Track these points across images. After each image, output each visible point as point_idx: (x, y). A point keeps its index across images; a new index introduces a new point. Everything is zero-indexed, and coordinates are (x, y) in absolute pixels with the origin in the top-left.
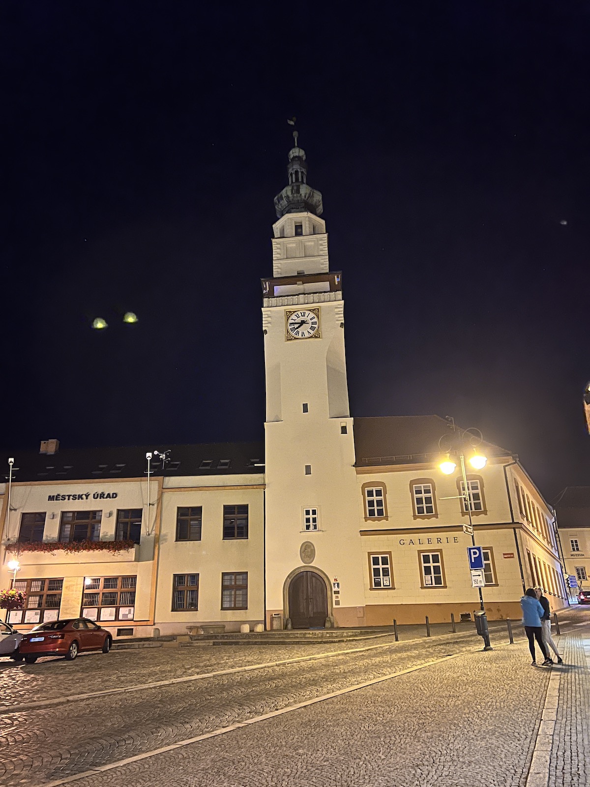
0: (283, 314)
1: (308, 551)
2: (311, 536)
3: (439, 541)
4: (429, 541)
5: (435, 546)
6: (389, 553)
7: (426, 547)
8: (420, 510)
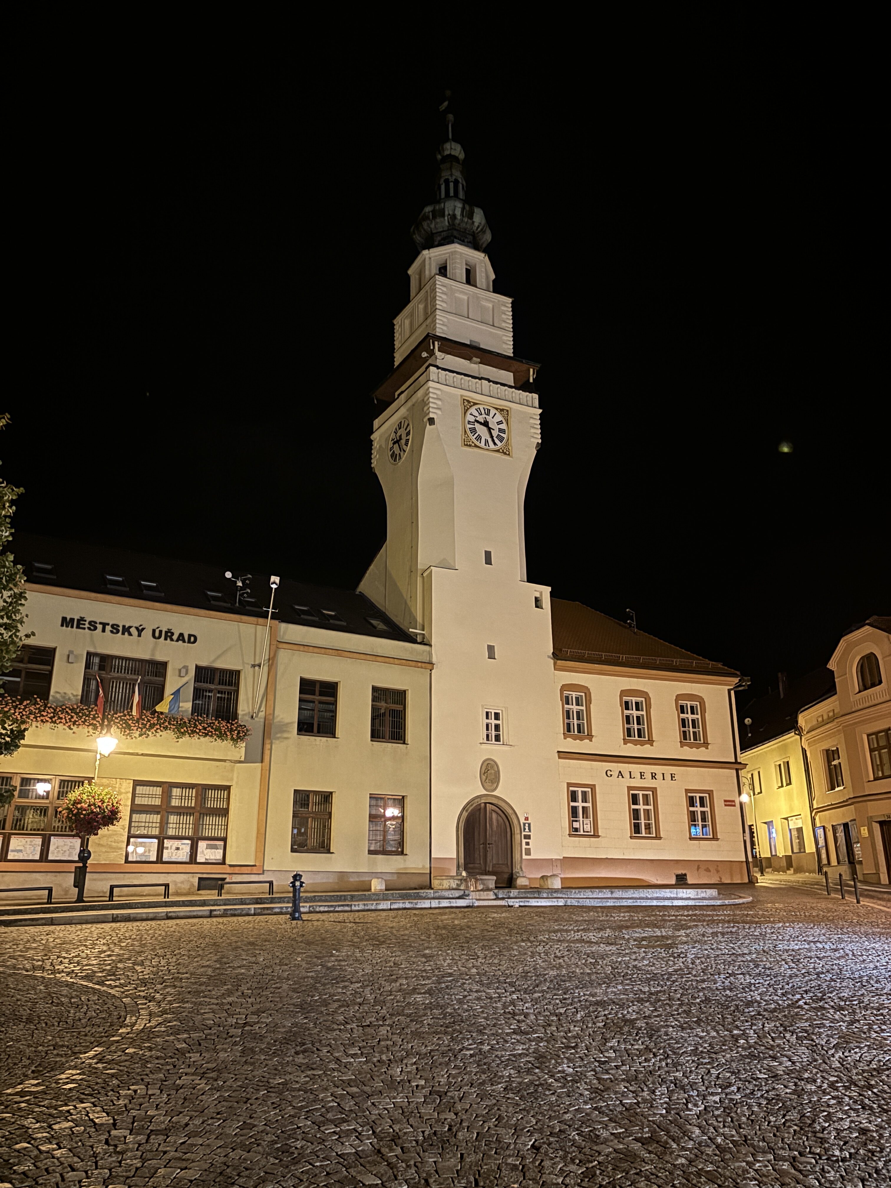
0: (459, 402)
1: (489, 773)
2: (493, 751)
3: (653, 776)
4: (642, 775)
5: (648, 783)
6: (593, 787)
7: (637, 782)
8: (629, 732)
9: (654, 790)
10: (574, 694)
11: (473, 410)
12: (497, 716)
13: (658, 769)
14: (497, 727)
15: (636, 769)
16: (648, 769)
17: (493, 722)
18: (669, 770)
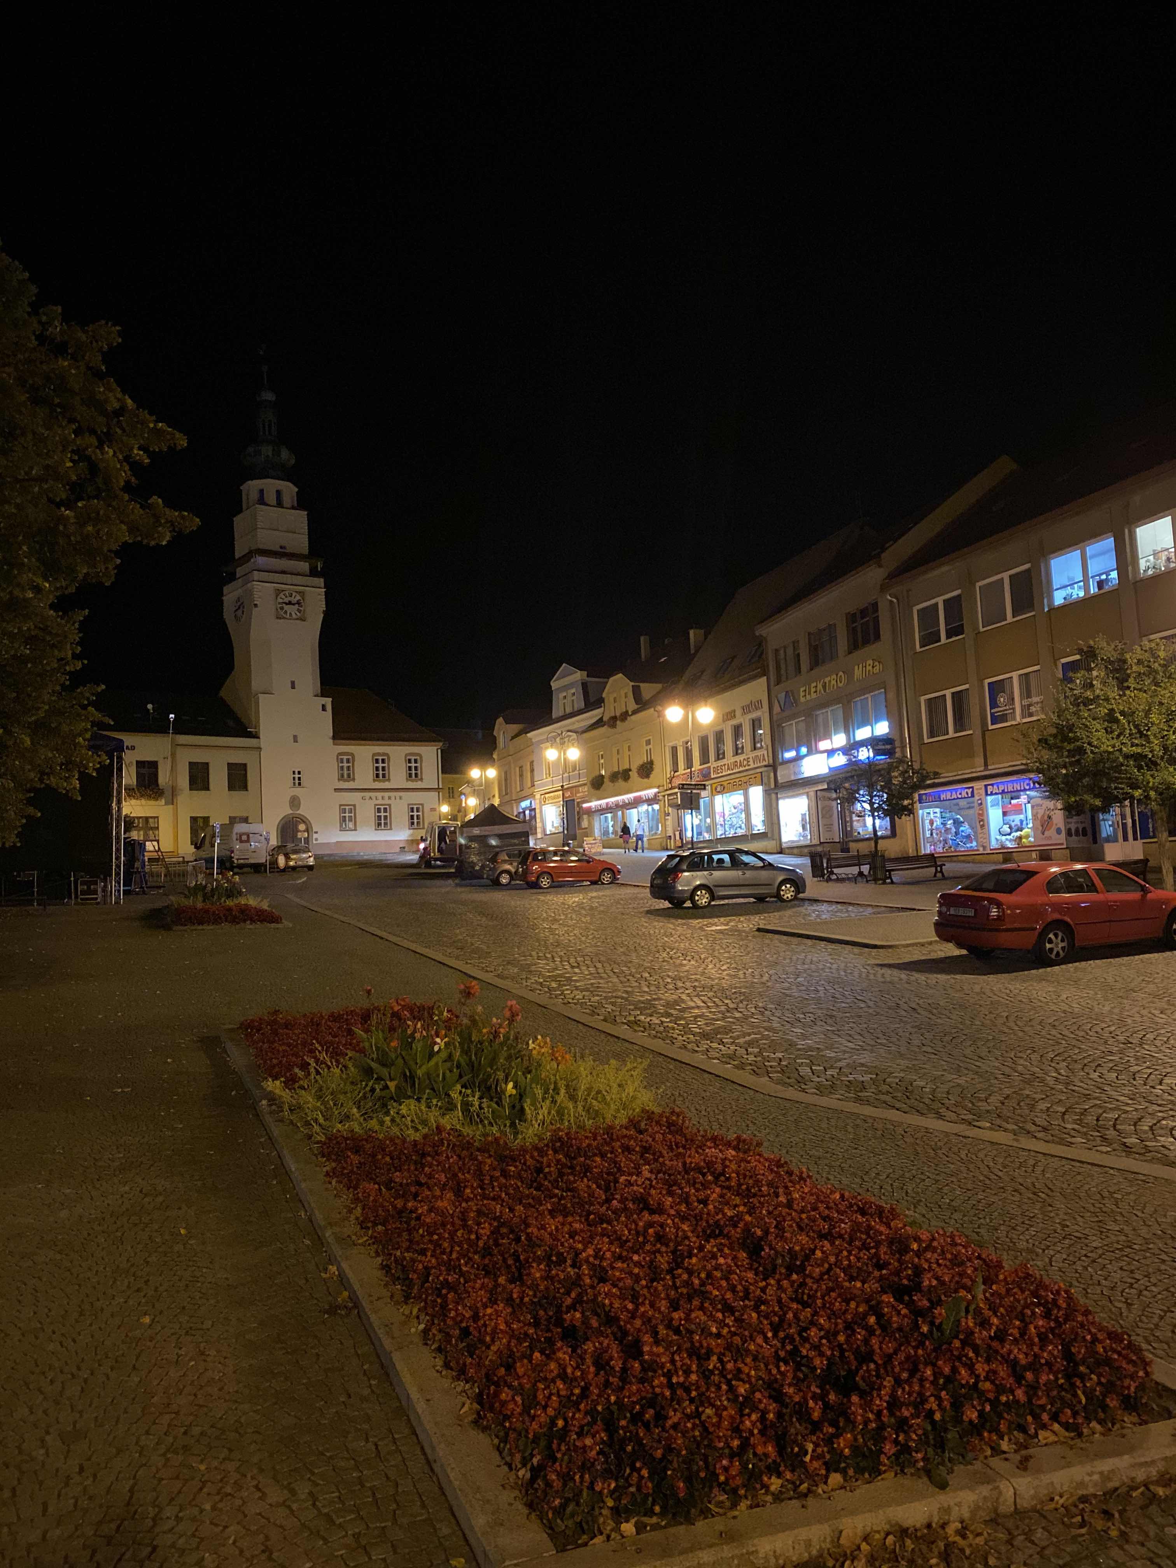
0: (272, 590)
1: (295, 802)
2: (298, 791)
3: (390, 798)
4: (383, 798)
5: (387, 801)
6: (354, 806)
7: (380, 802)
8: (377, 776)
9: (390, 805)
10: (345, 757)
11: (282, 595)
12: (299, 773)
13: (392, 794)
14: (299, 779)
15: (379, 795)
16: (386, 794)
17: (297, 776)
18: (398, 794)
